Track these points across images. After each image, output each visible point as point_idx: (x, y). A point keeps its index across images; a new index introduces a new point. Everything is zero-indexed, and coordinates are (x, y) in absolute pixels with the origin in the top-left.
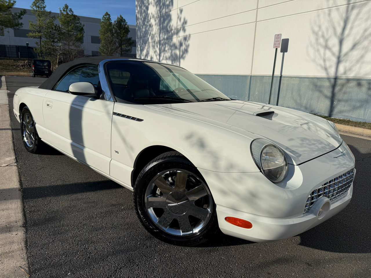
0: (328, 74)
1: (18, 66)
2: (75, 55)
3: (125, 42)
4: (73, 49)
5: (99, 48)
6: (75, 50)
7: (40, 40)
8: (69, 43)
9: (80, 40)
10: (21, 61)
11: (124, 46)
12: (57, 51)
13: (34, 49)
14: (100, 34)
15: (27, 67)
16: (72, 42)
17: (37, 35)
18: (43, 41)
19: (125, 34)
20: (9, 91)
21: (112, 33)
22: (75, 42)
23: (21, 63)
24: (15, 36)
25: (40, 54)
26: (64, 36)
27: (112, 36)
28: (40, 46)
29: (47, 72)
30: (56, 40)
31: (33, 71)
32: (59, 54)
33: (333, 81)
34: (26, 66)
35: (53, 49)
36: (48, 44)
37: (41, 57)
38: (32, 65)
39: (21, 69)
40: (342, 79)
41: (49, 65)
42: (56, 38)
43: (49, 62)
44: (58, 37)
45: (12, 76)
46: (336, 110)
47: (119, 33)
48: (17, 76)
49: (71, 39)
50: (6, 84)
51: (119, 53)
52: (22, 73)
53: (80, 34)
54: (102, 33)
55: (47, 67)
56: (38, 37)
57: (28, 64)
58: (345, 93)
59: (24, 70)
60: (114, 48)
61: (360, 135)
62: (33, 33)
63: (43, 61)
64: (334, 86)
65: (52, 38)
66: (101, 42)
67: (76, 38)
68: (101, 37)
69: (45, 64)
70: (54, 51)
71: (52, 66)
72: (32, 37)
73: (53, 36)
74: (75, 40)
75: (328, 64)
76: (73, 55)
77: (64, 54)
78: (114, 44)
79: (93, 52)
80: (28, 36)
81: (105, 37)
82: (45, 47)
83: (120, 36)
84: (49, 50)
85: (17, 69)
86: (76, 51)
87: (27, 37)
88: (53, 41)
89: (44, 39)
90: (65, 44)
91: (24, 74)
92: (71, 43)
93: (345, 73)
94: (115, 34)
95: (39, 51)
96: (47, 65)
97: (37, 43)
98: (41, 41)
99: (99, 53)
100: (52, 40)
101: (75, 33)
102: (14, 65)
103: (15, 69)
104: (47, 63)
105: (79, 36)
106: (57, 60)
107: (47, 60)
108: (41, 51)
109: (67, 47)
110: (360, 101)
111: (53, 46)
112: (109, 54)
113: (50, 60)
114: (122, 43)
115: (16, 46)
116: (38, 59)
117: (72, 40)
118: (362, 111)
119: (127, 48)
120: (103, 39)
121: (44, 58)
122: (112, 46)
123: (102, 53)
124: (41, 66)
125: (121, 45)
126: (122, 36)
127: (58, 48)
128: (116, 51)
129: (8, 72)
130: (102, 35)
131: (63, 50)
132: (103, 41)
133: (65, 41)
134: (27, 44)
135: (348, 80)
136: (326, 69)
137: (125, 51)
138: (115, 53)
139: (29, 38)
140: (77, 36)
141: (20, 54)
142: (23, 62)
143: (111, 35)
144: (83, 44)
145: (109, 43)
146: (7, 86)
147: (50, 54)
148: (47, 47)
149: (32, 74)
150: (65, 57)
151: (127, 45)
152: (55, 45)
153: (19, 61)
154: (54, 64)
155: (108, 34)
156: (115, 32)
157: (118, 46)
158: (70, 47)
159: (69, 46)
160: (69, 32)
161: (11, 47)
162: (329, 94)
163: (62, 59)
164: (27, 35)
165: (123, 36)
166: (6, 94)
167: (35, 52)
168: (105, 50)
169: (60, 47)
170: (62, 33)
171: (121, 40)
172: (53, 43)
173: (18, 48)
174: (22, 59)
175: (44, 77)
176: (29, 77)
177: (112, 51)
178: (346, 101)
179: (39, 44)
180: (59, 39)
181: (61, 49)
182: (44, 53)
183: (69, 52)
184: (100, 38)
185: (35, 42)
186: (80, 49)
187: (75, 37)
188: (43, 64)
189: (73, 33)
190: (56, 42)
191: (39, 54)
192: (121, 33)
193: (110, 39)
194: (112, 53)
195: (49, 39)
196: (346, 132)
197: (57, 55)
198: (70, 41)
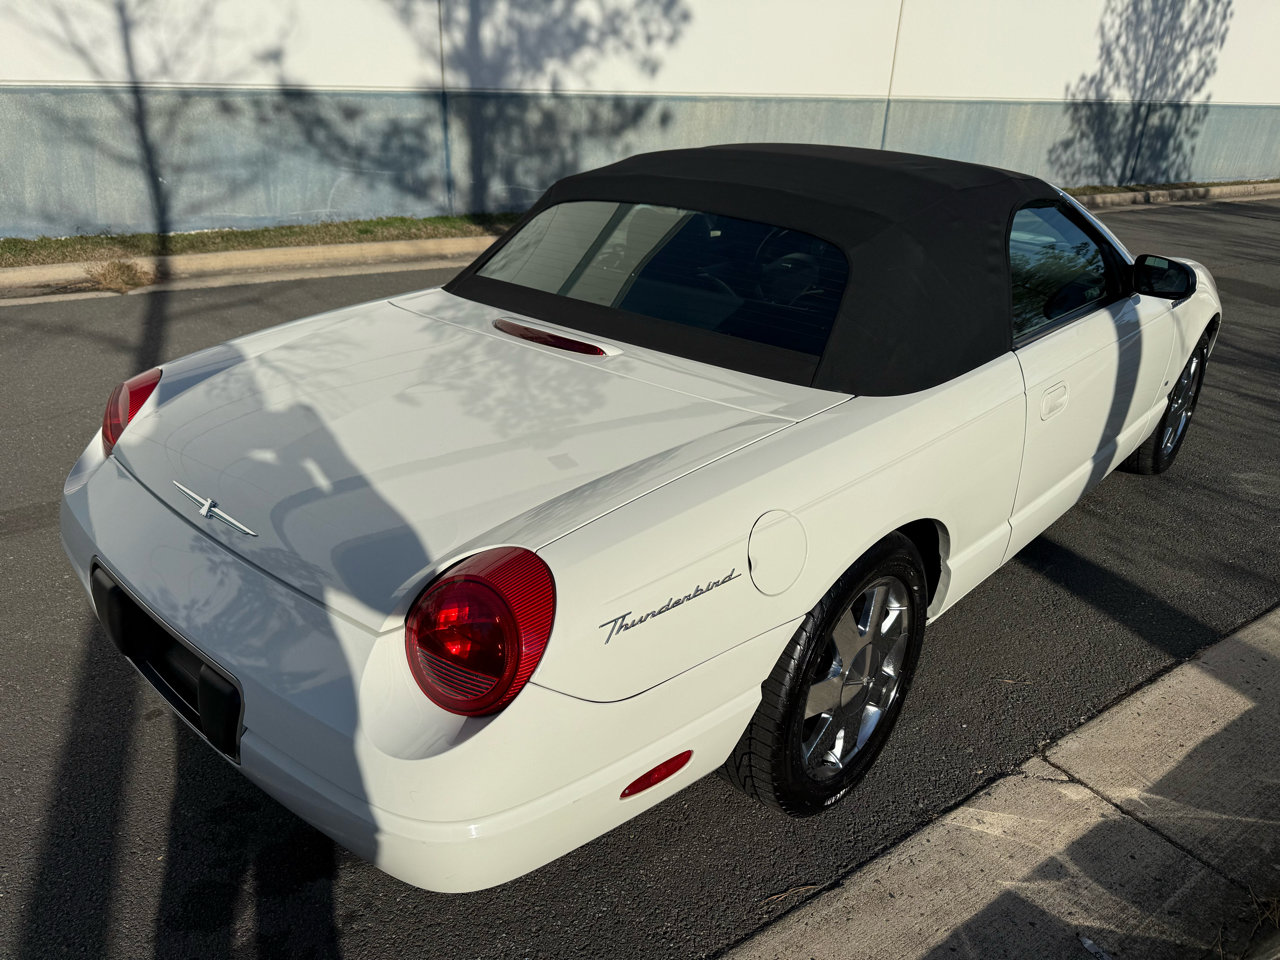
0: (96, 70)
33: (127, 99)
40: (158, 92)
46: (178, 206)
58: (189, 140)
64: (139, 117)
75: (83, 33)
93: (165, 68)
110: (247, 162)
118: (259, 195)
135: (186, 96)
136: (81, 51)
162: (132, 150)
178: (203, 166)
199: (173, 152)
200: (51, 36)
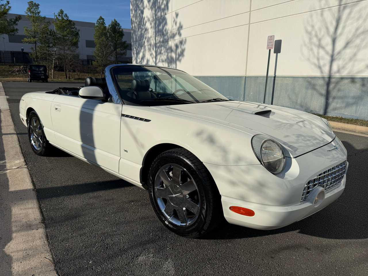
0: (322, 72)
1: (13, 72)
2: (70, 59)
3: (119, 46)
4: (69, 53)
5: (95, 52)
6: (71, 54)
7: (36, 45)
8: (64, 47)
9: (75, 44)
10: (16, 67)
11: (119, 49)
12: (53, 55)
13: (30, 55)
14: (94, 38)
15: (22, 73)
16: (67, 46)
17: (32, 40)
18: (38, 46)
19: (119, 37)
20: (8, 97)
21: (106, 37)
22: (70, 47)
23: (17, 68)
24: (10, 41)
25: (36, 59)
26: (59, 41)
27: (107, 40)
28: (35, 52)
29: (44, 77)
30: (51, 45)
31: (29, 76)
32: (54, 59)
33: (327, 79)
34: (22, 71)
35: (49, 54)
36: (43, 49)
37: (37, 62)
38: (28, 70)
39: (17, 74)
40: (334, 78)
41: (45, 70)
42: (52, 43)
43: (45, 67)
44: (53, 42)
45: (8, 81)
46: (330, 108)
47: (114, 37)
48: (13, 81)
49: (66, 43)
50: (4, 90)
51: (114, 57)
52: (18, 79)
53: (76, 39)
54: (96, 37)
55: (43, 72)
56: (33, 42)
57: (24, 69)
58: (339, 90)
59: (19, 75)
60: (109, 52)
61: (353, 131)
62: (28, 38)
63: (39, 66)
64: (328, 84)
65: (47, 43)
66: (96, 46)
67: (72, 43)
68: (96, 41)
69: (41, 69)
70: (50, 56)
71: (48, 71)
72: (27, 42)
73: (48, 41)
74: (70, 45)
75: (322, 63)
76: (68, 60)
77: (59, 59)
78: (109, 48)
79: (88, 56)
80: (24, 42)
81: (100, 41)
82: (41, 52)
83: (115, 40)
84: (45, 55)
85: (13, 74)
86: (71, 56)
87: (22, 42)
88: (49, 46)
89: (39, 44)
90: (61, 49)
91: (20, 80)
92: (66, 48)
94: (109, 37)
95: (34, 56)
96: (43, 70)
97: (32, 48)
98: (36, 47)
99: (94, 57)
100: (47, 45)
101: (70, 38)
102: (10, 71)
103: (11, 74)
104: (43, 68)
105: (74, 40)
106: (52, 65)
107: (43, 64)
108: (36, 57)
109: (62, 52)
110: (354, 98)
111: (48, 51)
112: (104, 57)
113: (46, 65)
114: (117, 47)
115: (11, 52)
116: (33, 64)
117: (67, 45)
118: (354, 108)
119: (121, 52)
120: (98, 43)
121: (40, 63)
122: (107, 50)
123: (97, 57)
124: (37, 71)
125: (115, 49)
126: (116, 39)
127: (53, 52)
128: (111, 55)
129: (4, 78)
130: (97, 39)
131: (58, 55)
132: (98, 45)
133: (60, 46)
134: (23, 50)
136: (320, 67)
137: (120, 54)
138: (111, 56)
139: (24, 43)
140: (72, 41)
141: (15, 60)
142: (18, 67)
143: (105, 39)
144: (78, 48)
145: (105, 47)
146: (5, 92)
147: (46, 59)
148: (42, 52)
149: (28, 79)
150: (60, 62)
151: (121, 48)
152: (50, 50)
153: (14, 67)
154: (49, 69)
155: (103, 38)
156: (110, 36)
157: (113, 49)
158: (65, 52)
159: (64, 50)
160: (64, 37)
161: (6, 52)
162: (324, 92)
163: (57, 63)
164: (22, 40)
165: (118, 40)
166: (6, 100)
167: (31, 57)
168: (100, 54)
169: (55, 52)
170: (58, 38)
171: (115, 44)
172: (48, 48)
173: (13, 54)
174: (17, 64)
175: (40, 82)
176: (25, 82)
177: (107, 54)
178: (342, 98)
179: (35, 49)
180: (54, 44)
181: (56, 54)
182: (40, 58)
183: (64, 56)
184: (95, 43)
185: (31, 48)
186: (76, 53)
187: (70, 41)
188: (39, 69)
189: (68, 38)
190: (51, 47)
191: (34, 59)
192: (115, 36)
193: (105, 43)
194: (107, 57)
195: (45, 44)
196: (339, 129)
197: (53, 60)
198: (66, 46)
199: (334, 93)
200: (315, 64)
